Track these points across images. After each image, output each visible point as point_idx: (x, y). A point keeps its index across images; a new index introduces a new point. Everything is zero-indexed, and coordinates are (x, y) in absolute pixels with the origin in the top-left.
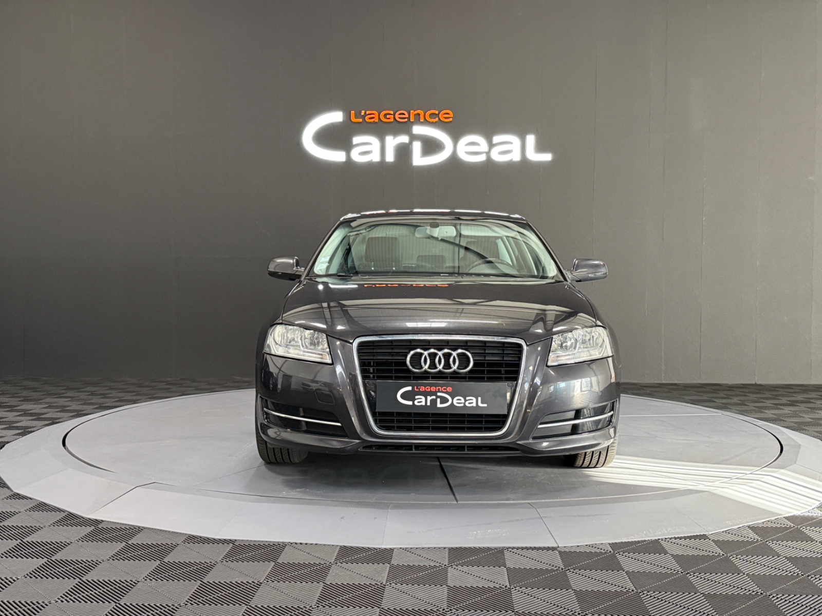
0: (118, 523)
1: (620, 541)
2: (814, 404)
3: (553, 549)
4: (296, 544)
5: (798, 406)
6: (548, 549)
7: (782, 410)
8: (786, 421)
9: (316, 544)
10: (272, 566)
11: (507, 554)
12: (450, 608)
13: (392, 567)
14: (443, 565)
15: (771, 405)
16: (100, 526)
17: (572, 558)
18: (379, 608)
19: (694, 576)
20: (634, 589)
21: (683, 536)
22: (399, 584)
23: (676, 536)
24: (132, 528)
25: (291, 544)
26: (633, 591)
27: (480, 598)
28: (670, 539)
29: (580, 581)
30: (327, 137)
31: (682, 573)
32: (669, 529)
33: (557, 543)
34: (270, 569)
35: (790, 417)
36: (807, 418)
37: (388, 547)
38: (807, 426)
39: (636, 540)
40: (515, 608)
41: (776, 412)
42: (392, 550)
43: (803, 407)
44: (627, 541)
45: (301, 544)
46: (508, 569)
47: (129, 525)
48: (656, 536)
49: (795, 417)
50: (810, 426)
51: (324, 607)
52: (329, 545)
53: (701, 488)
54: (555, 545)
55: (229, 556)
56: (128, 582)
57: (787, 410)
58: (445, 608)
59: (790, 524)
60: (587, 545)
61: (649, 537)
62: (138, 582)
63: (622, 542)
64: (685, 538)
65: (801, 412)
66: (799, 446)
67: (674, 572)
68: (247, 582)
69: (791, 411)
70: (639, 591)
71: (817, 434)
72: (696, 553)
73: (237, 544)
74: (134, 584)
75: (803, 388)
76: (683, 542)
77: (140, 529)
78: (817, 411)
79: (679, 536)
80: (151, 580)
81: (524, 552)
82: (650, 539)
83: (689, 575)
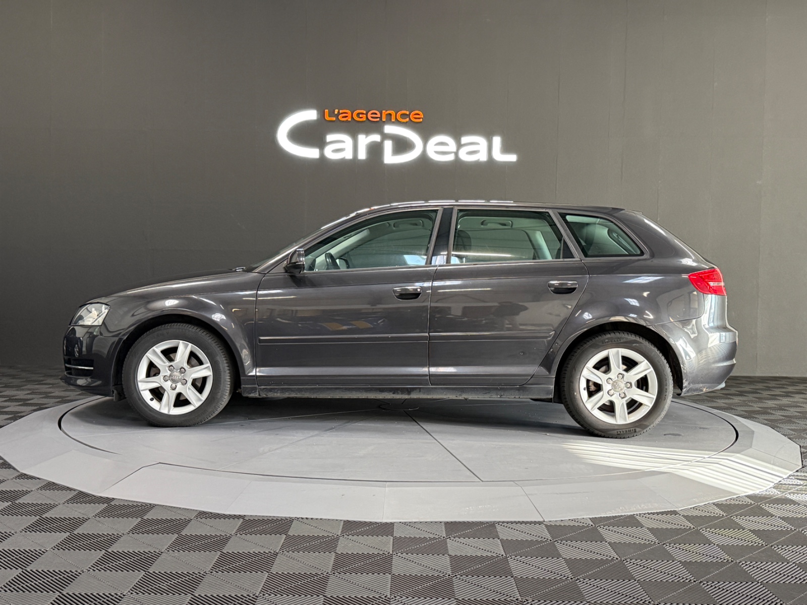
0: (129, 501)
1: (599, 516)
2: (761, 394)
3: (540, 523)
4: (302, 518)
5: (746, 396)
6: (535, 523)
7: (732, 400)
8: (737, 410)
9: (321, 519)
10: (284, 538)
11: (499, 528)
12: (455, 574)
13: (395, 538)
14: (442, 537)
15: (721, 395)
16: (113, 503)
17: (559, 531)
18: (390, 574)
19: (670, 546)
20: (618, 557)
21: (655, 511)
22: (405, 554)
23: (650, 512)
24: (144, 505)
25: (298, 519)
26: (617, 559)
27: (480, 565)
28: (644, 514)
29: (568, 550)
30: (301, 135)
31: (659, 543)
32: (642, 506)
33: (542, 518)
34: (283, 541)
35: (740, 406)
36: (756, 407)
37: (389, 521)
38: (756, 414)
39: (614, 515)
40: (513, 574)
41: (727, 401)
42: (392, 524)
43: (751, 397)
44: (605, 516)
45: (307, 518)
46: (502, 540)
47: (140, 502)
48: (632, 512)
49: (745, 406)
50: (759, 414)
51: (340, 573)
52: (333, 520)
53: (663, 469)
54: (541, 520)
55: (241, 530)
56: (152, 553)
57: (737, 400)
58: (450, 574)
59: (750, 501)
60: (570, 520)
61: (625, 512)
62: (162, 553)
63: (601, 517)
64: (658, 514)
65: (749, 401)
66: (753, 432)
67: (652, 543)
68: (264, 552)
69: (740, 400)
70: (623, 559)
71: (766, 422)
72: (669, 526)
73: (247, 519)
74: (159, 555)
75: (749, 380)
76: (655, 516)
77: (152, 506)
78: (765, 401)
79: (652, 512)
80: (174, 551)
81: (514, 526)
82: (626, 514)
83: (665, 545)
